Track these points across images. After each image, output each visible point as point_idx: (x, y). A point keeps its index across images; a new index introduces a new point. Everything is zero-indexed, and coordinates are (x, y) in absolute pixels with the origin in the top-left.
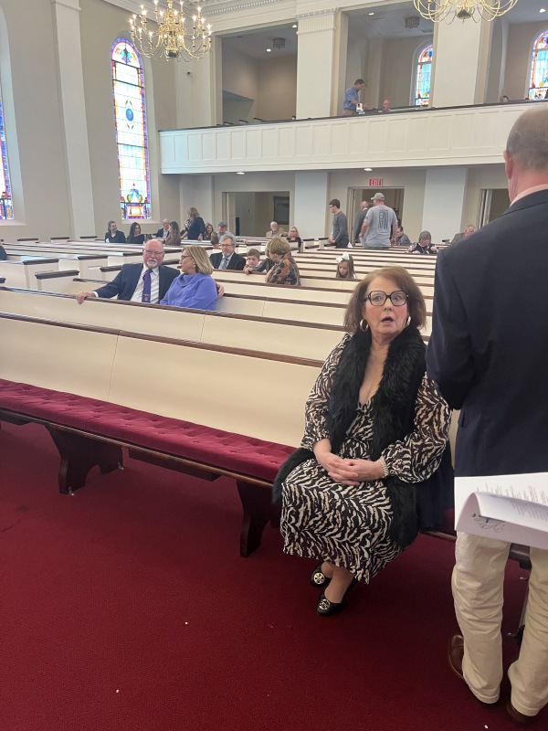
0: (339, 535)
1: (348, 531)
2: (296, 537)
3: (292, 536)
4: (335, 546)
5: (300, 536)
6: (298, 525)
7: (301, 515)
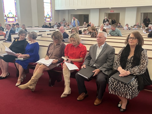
0: (124, 89)
1: (126, 88)
2: (113, 90)
3: (112, 90)
4: (122, 92)
5: (114, 90)
6: (114, 87)
7: (114, 85)
